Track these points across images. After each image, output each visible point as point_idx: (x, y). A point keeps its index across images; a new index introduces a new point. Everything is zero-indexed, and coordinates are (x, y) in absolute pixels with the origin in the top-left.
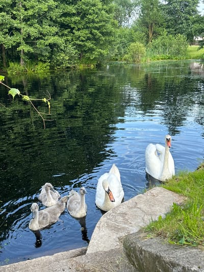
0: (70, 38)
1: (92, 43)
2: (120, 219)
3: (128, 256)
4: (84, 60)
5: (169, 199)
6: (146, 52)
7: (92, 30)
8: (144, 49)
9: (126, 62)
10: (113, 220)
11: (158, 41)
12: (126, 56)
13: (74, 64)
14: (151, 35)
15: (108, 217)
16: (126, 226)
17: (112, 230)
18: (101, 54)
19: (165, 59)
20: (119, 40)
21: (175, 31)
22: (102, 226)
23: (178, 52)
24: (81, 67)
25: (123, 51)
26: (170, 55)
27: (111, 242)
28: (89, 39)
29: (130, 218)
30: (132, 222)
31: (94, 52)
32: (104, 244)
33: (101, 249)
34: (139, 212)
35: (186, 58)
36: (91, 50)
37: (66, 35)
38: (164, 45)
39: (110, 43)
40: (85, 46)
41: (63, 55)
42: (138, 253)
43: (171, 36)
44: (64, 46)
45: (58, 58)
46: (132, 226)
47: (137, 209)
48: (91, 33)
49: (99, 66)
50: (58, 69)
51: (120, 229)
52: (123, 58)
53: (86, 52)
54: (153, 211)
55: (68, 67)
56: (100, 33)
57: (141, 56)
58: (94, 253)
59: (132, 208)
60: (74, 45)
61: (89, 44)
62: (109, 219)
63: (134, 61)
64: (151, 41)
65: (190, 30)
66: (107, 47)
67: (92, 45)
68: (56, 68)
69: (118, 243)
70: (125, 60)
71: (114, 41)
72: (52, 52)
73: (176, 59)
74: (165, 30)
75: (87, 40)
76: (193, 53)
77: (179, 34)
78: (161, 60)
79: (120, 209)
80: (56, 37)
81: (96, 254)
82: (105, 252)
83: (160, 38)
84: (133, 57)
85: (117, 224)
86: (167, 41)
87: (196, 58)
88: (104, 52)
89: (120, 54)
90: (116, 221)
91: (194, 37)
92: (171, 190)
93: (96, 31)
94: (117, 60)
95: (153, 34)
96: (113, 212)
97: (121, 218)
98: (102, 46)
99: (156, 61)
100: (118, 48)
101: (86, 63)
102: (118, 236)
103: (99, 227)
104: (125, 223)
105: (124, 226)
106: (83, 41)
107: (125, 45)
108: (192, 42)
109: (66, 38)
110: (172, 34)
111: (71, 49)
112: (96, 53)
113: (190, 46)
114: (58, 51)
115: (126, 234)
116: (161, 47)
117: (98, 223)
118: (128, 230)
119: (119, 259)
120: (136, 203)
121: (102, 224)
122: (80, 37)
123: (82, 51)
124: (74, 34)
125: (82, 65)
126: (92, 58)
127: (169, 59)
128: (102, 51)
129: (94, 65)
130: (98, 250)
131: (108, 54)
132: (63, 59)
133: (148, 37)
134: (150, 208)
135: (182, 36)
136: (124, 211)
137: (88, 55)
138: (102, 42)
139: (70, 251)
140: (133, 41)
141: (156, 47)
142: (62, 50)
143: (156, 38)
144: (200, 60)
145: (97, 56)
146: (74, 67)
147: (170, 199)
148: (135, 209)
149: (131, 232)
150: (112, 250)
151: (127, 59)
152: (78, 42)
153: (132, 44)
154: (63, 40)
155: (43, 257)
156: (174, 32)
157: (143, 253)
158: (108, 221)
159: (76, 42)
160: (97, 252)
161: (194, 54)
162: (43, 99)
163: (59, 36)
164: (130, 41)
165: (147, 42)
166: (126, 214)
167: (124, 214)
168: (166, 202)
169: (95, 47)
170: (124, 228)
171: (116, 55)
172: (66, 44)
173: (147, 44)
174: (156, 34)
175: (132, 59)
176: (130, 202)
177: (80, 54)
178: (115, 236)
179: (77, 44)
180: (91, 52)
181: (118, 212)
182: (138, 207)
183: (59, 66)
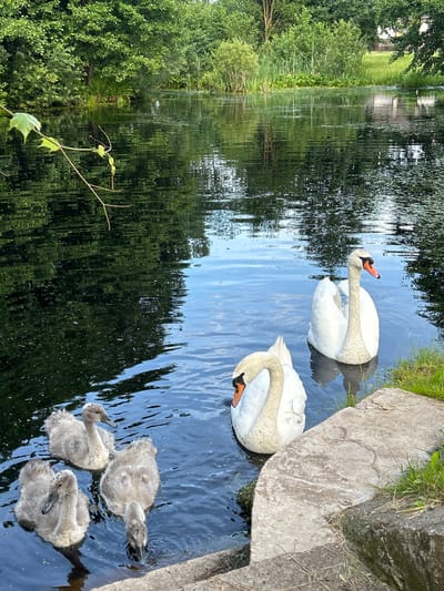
0: (58, 24)
1: (120, 40)
2: (315, 470)
3: (369, 560)
4: (97, 84)
5: (425, 416)
6: (259, 67)
7: (117, 5)
8: (253, 57)
9: (207, 92)
10: (296, 474)
11: (288, 37)
12: (208, 75)
13: (73, 93)
14: (268, 23)
15: (280, 467)
16: (336, 487)
17: (302, 498)
18: (144, 69)
19: (307, 84)
20: (187, 34)
21: (330, 12)
22: (273, 491)
23: (340, 67)
24: (92, 102)
25: (198, 63)
26: (318, 75)
27: (309, 528)
28: (110, 28)
29: (338, 467)
30: (348, 477)
31: (124, 64)
32: (292, 534)
33: (288, 548)
34: (359, 452)
35: (361, 84)
36: (116, 58)
37: (49, 17)
38: (304, 49)
39: (167, 39)
40: (101, 46)
41: (43, 70)
42: (410, 549)
43: (320, 25)
44: (45, 47)
45: (29, 78)
46: (351, 487)
47: (350, 444)
48: (116, 12)
49: (138, 102)
50: (29, 106)
51: (322, 494)
52: (200, 81)
53: (102, 62)
54: (392, 446)
55: (56, 104)
56: (141, 12)
57: (247, 76)
58: (274, 559)
59: (336, 441)
60: (70, 43)
61: (112, 42)
62: (284, 472)
63: (229, 90)
64: (271, 38)
65: (367, 12)
66: (159, 50)
67: (118, 45)
68: (22, 105)
69: (330, 531)
70: (205, 85)
71: (177, 35)
72: (11, 63)
73: (335, 85)
74: (306, 10)
75: (105, 31)
76: (377, 70)
77: (342, 21)
78: (297, 87)
79: (306, 446)
80: (23, 21)
81: (279, 561)
82: (302, 556)
83: (293, 29)
84: (225, 77)
85: (311, 484)
86: (311, 38)
87: (386, 82)
88: (152, 63)
89: (191, 71)
90: (304, 475)
91: (379, 30)
92: (424, 394)
93: (129, 7)
94: (183, 86)
95: (274, 19)
96: (291, 455)
97: (317, 468)
98: (145, 48)
99: (284, 90)
100: (187, 53)
101: (103, 93)
102: (323, 513)
103: (265, 494)
104: (330, 481)
105: (329, 486)
106: (93, 33)
107: (203, 48)
108: (373, 44)
109: (48, 24)
110: (321, 20)
111: (63, 53)
112: (131, 66)
113: (367, 54)
114: (29, 60)
115: (344, 508)
116: (297, 54)
117: (259, 483)
118: (344, 497)
119: (344, 570)
120: (343, 429)
121: (270, 484)
122: (86, 22)
123: (92, 61)
124: (70, 13)
125: (93, 98)
126: (119, 80)
127: (317, 84)
128: (146, 61)
129: (125, 98)
130: (281, 552)
131: (161, 69)
132: (43, 80)
133: (262, 27)
134: (383, 440)
135: (349, 25)
136: (319, 449)
137: (108, 70)
138: (145, 38)
139: (189, 562)
140: (224, 36)
141: (282, 54)
142: (38, 56)
143: (281, 29)
144: (394, 88)
145: (134, 75)
146: (73, 103)
147: (430, 415)
148: (346, 445)
149: (356, 502)
150: (318, 548)
151: (211, 83)
152: (82, 36)
153: (224, 45)
154: (40, 29)
155: (116, 583)
156: (328, 16)
157: (432, 544)
158: (283, 476)
159: (77, 36)
160: (279, 557)
161: (379, 73)
162: (94, 150)
163: (30, 18)
164: (216, 38)
165: (261, 40)
166: (326, 458)
167: (320, 459)
168: (421, 424)
169: (126, 49)
170: (331, 493)
171: (182, 73)
172: (49, 41)
173: (259, 45)
174: (282, 21)
175: (223, 85)
176: (326, 427)
177: (87, 69)
178: (313, 514)
179: (79, 41)
180: (117, 65)
181: (304, 453)
182: (353, 437)
183: (31, 98)
